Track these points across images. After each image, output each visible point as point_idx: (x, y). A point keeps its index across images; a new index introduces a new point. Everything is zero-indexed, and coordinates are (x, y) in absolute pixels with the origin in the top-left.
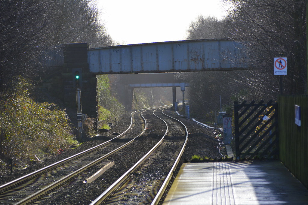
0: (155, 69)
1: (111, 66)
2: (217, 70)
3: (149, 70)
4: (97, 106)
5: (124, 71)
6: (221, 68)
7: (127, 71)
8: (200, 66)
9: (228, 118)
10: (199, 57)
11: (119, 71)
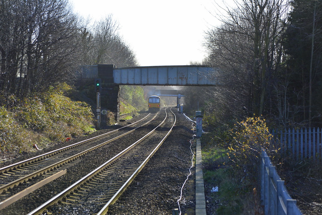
0: (156, 83)
1: (128, 80)
2: (196, 85)
3: (152, 83)
4: (118, 105)
5: (136, 83)
6: (198, 84)
7: (138, 83)
8: (184, 83)
9: (200, 118)
10: (184, 77)
11: (133, 83)
